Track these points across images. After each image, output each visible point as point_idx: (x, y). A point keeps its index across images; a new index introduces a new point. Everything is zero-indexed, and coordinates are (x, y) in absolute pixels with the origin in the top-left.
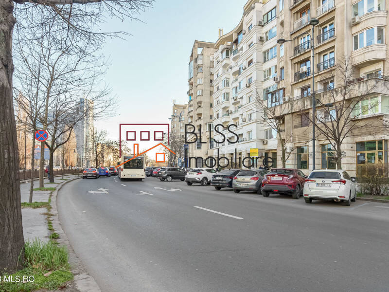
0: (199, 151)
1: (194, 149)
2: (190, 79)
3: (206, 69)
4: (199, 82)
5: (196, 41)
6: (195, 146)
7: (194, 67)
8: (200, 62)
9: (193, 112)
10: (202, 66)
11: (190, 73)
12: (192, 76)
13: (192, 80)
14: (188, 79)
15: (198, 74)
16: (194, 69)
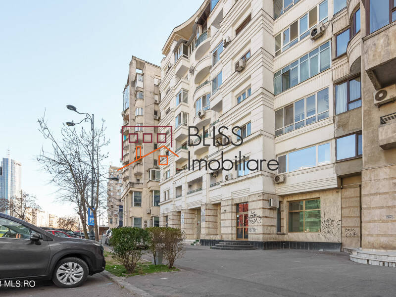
0: (138, 208)
1: (130, 205)
2: (125, 112)
3: (147, 94)
4: (138, 112)
5: (134, 58)
6: (132, 203)
7: (131, 92)
8: (139, 84)
9: (129, 156)
10: (142, 90)
11: (125, 104)
12: (128, 105)
13: (128, 112)
14: (122, 110)
15: (137, 102)
16: (131, 95)
